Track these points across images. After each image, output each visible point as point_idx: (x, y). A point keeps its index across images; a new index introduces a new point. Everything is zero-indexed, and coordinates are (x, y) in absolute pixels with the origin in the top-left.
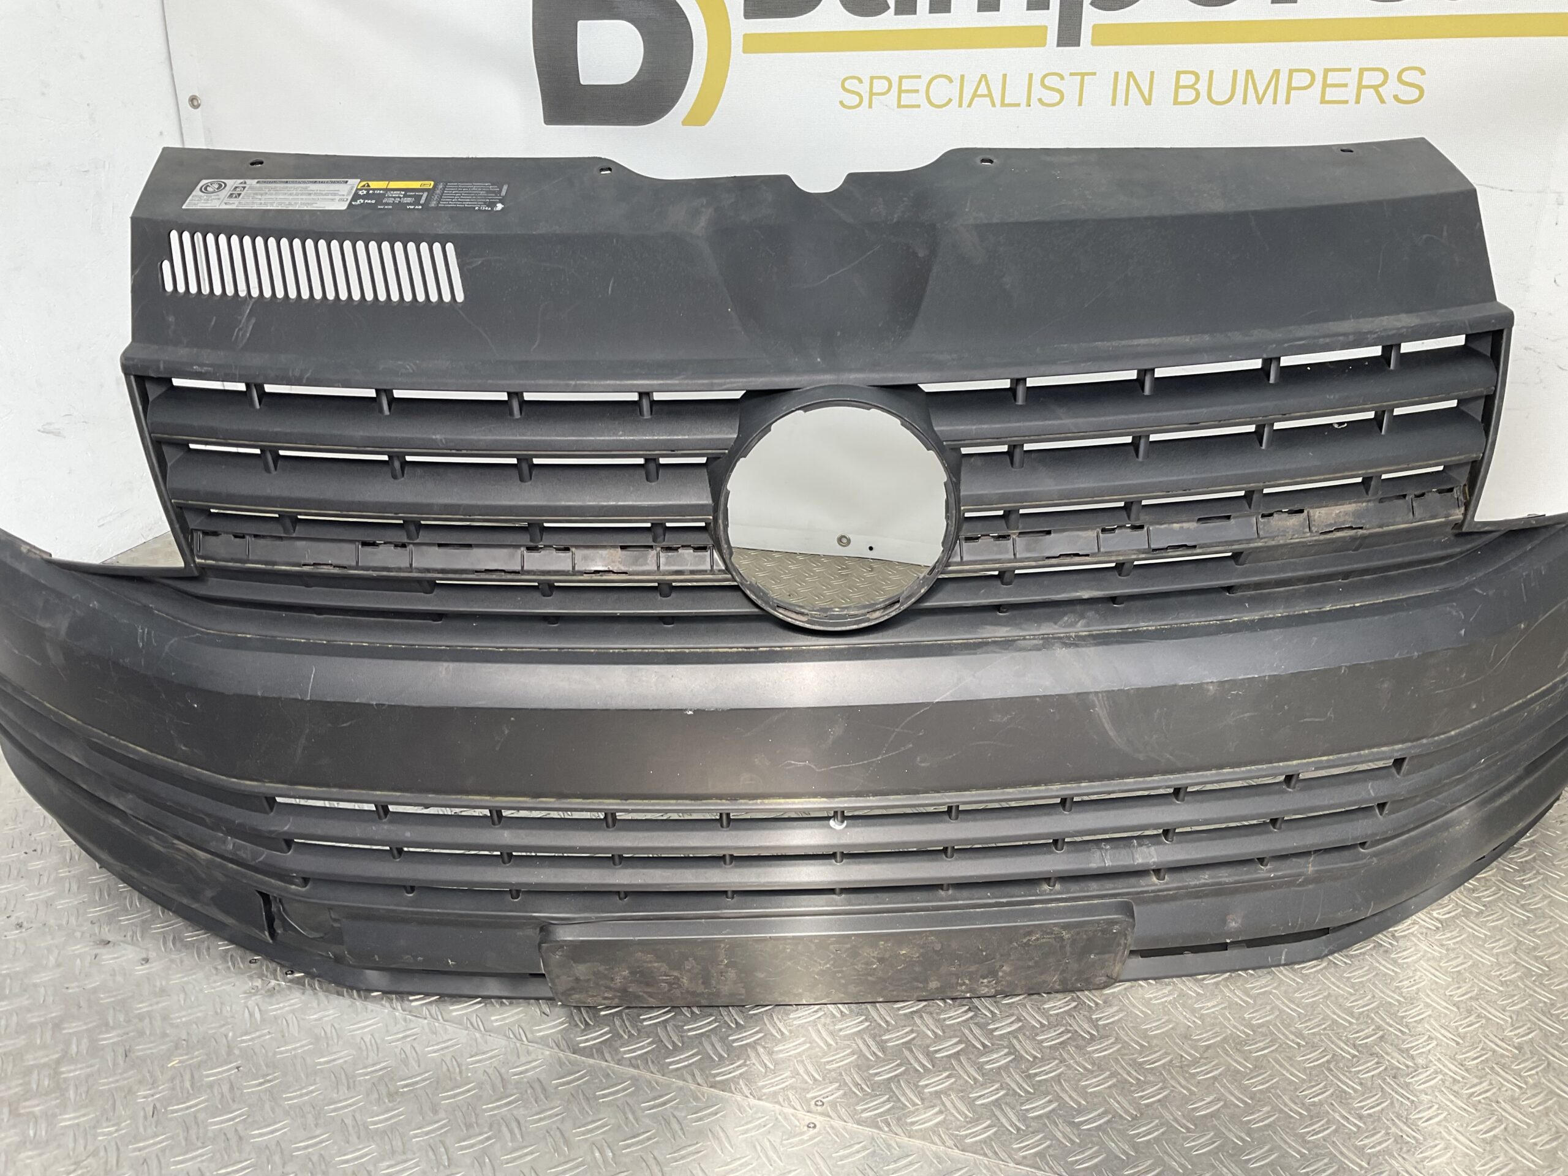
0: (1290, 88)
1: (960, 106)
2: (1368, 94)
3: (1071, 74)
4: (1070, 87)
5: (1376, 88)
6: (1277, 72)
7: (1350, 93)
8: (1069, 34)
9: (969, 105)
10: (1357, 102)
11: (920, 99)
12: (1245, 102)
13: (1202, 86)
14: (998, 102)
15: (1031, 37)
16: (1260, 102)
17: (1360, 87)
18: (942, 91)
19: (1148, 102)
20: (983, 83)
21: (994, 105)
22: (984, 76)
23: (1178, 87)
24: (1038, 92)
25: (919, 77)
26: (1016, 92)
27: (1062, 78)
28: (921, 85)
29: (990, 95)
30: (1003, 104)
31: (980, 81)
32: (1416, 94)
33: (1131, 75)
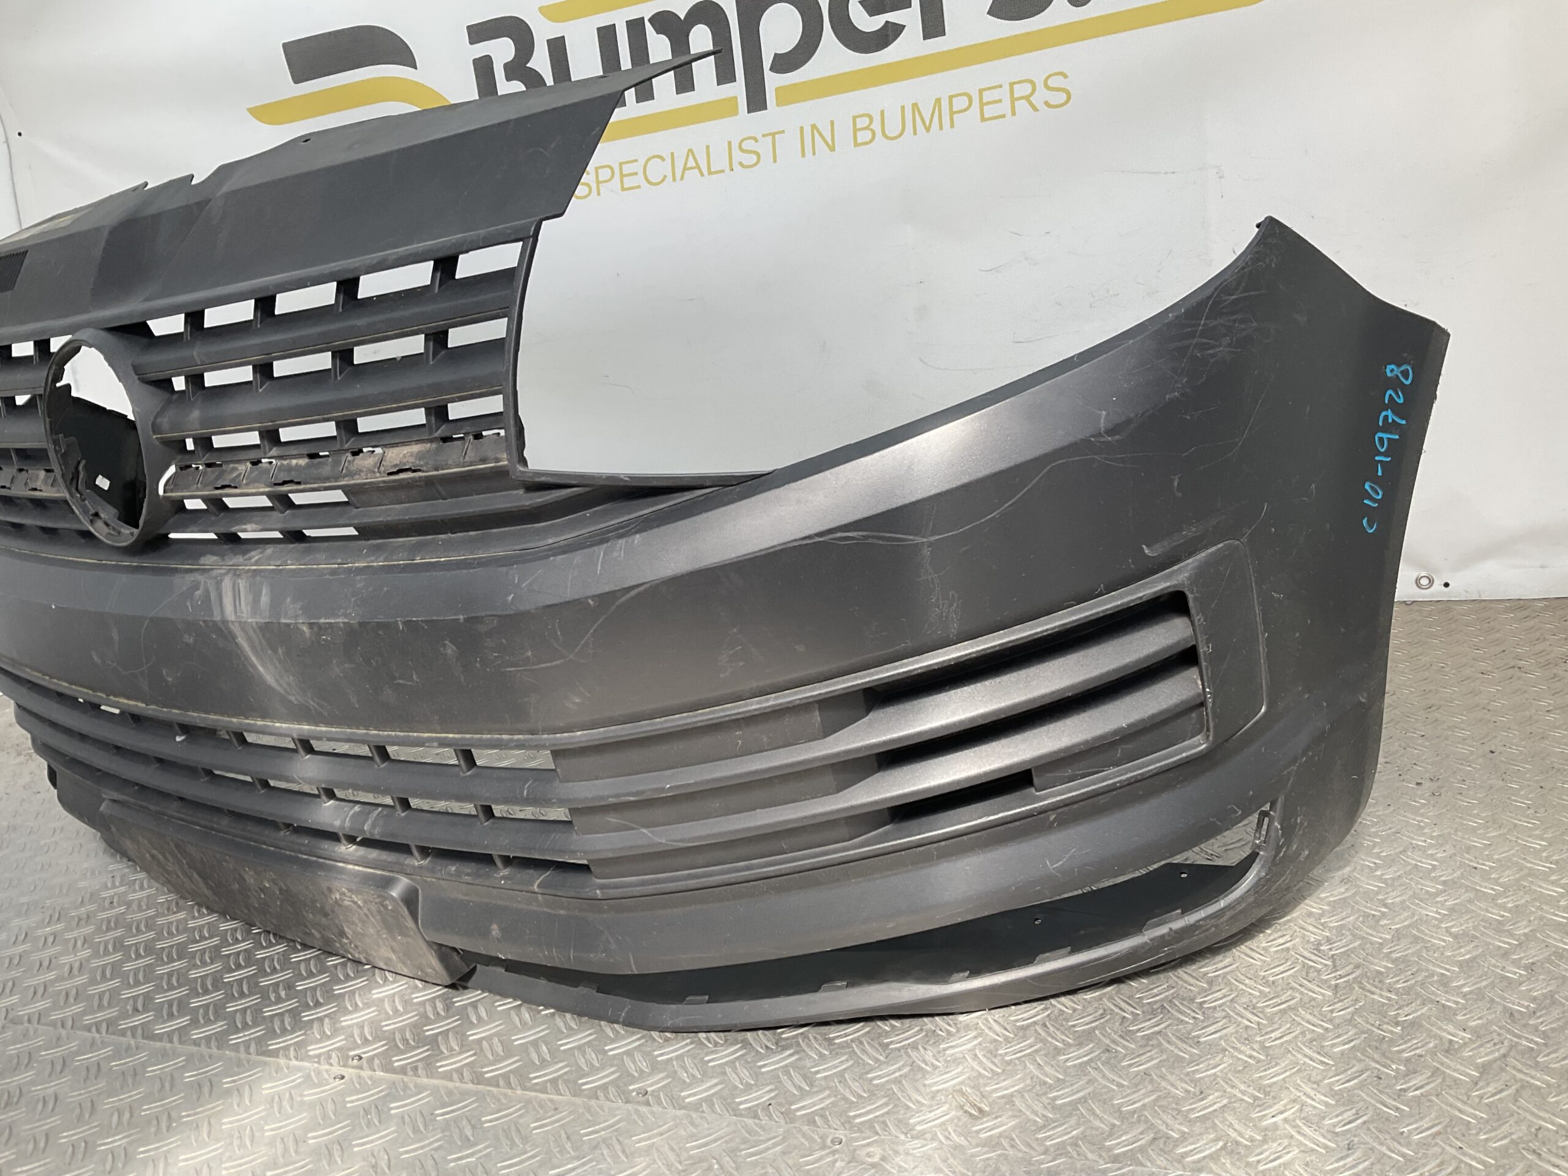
0: (952, 113)
1: (674, 180)
2: (1021, 105)
3: (764, 136)
4: (764, 147)
5: (1027, 98)
6: (938, 100)
7: (1005, 107)
8: (756, 100)
9: (682, 178)
10: (1014, 113)
11: (640, 179)
12: (915, 133)
13: (876, 126)
14: (705, 172)
15: (726, 108)
16: (928, 129)
17: (1013, 100)
18: (657, 170)
19: (832, 149)
20: (691, 157)
21: (702, 175)
22: (691, 151)
23: (856, 130)
24: (737, 156)
25: (636, 161)
26: (720, 161)
27: (756, 140)
28: (638, 167)
29: (698, 167)
30: (710, 173)
31: (688, 155)
32: (1063, 97)
33: (814, 127)
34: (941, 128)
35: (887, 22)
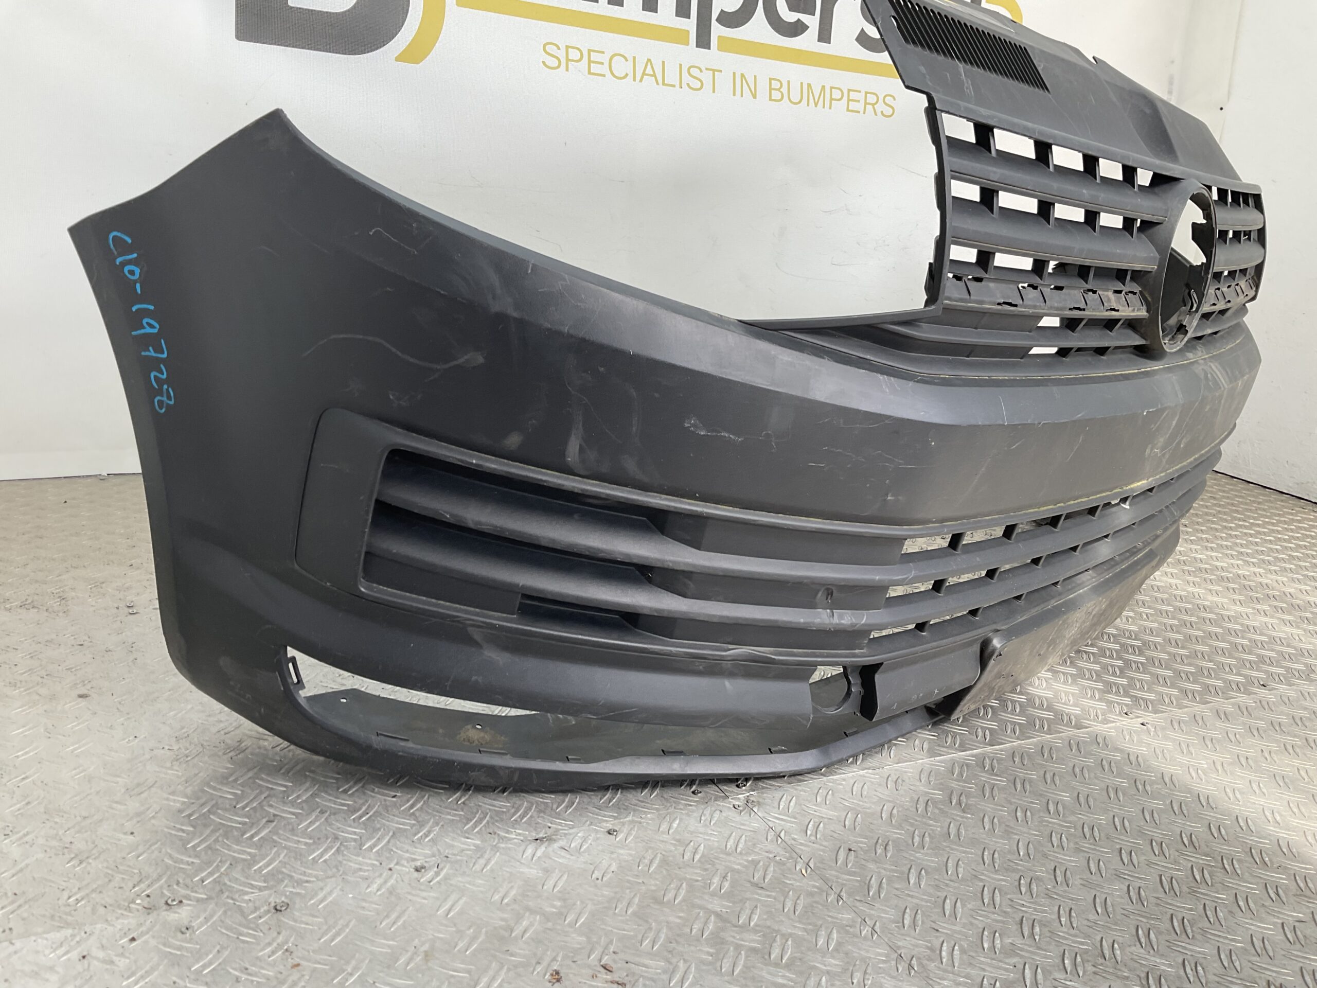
0: (831, 99)
1: (634, 80)
2: (869, 107)
3: (707, 69)
4: (706, 77)
5: (873, 105)
6: (823, 87)
7: (860, 106)
8: (703, 41)
9: (641, 81)
10: (864, 113)
11: (604, 69)
12: (808, 105)
13: (784, 90)
14: (660, 82)
15: (679, 37)
16: (816, 105)
17: (866, 104)
18: (621, 67)
19: (755, 97)
20: (649, 66)
21: (658, 84)
22: (649, 60)
23: (771, 89)
24: (686, 78)
25: (603, 53)
26: (672, 78)
27: (701, 71)
28: (605, 58)
29: (654, 75)
30: (664, 84)
31: (647, 64)
32: (890, 111)
33: (742, 76)
34: (824, 107)
35: (799, 20)
